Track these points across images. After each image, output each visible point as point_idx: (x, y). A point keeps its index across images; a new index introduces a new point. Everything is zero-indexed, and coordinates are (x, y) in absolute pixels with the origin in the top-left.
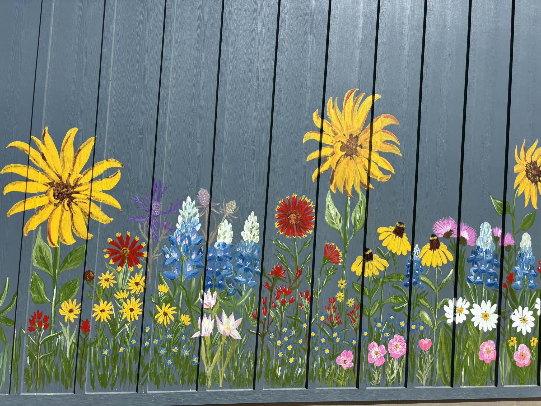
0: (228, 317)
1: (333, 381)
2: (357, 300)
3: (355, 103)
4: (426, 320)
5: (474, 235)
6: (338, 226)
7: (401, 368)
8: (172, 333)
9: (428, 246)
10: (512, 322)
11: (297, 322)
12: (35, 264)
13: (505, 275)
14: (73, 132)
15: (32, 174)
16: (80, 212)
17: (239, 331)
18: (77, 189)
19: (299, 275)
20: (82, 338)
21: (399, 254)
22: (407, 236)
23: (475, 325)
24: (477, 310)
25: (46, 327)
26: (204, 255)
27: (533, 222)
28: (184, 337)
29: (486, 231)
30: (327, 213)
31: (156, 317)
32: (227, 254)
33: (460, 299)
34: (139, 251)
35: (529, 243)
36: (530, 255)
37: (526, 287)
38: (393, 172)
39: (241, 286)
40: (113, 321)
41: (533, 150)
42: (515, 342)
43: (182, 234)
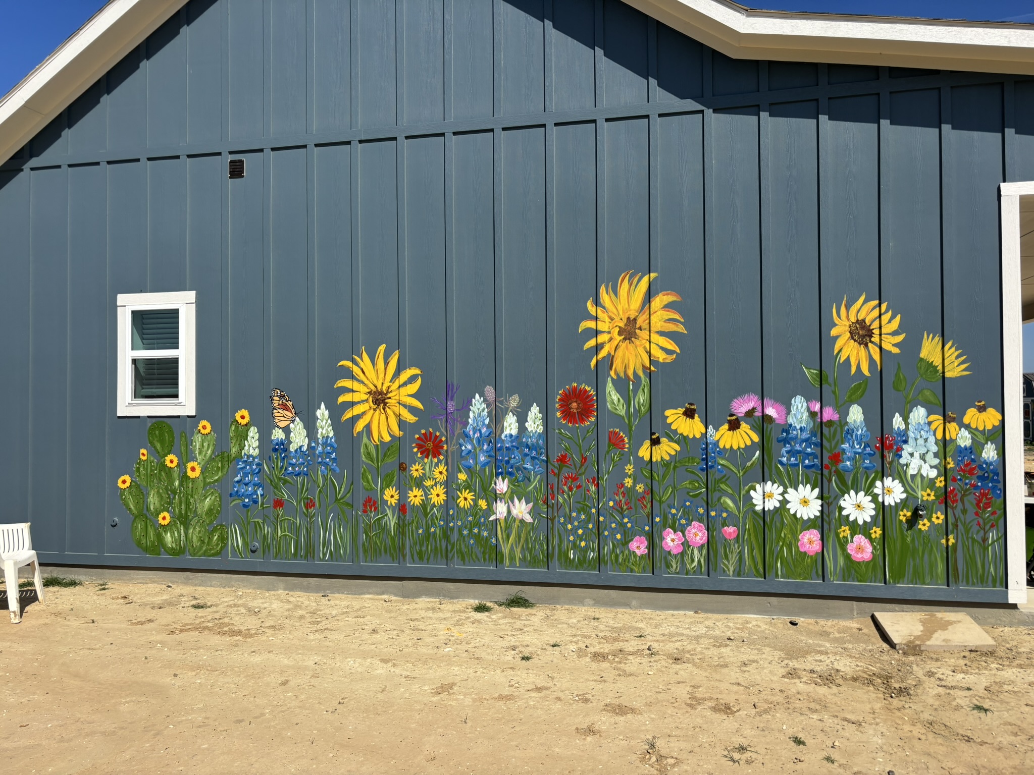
0: (520, 502)
1: (627, 567)
2: (647, 485)
3: (631, 285)
4: (728, 505)
5: (784, 411)
6: (622, 411)
7: (703, 557)
8: (472, 516)
9: (726, 426)
10: (841, 509)
11: (585, 507)
12: (364, 458)
13: (826, 455)
14: (382, 348)
15: (356, 386)
16: (392, 414)
17: (530, 515)
18: (389, 395)
19: (585, 462)
20: (402, 519)
21: (691, 436)
22: (699, 417)
23: (792, 512)
24: (792, 495)
25: (375, 510)
26: (494, 445)
27: (864, 392)
28: (482, 520)
29: (800, 406)
30: (608, 399)
31: (458, 501)
32: (514, 444)
33: (769, 483)
34: (441, 445)
35: (859, 417)
36: (862, 430)
37: (859, 468)
38: (678, 351)
39: (530, 473)
40: (424, 505)
41: (859, 306)
42: (848, 532)
43: (474, 428)
